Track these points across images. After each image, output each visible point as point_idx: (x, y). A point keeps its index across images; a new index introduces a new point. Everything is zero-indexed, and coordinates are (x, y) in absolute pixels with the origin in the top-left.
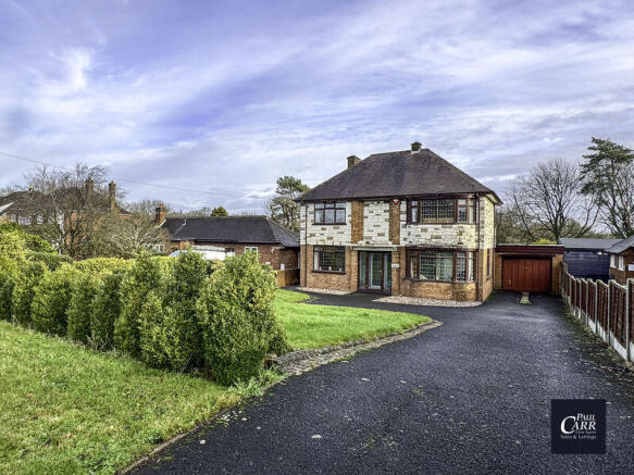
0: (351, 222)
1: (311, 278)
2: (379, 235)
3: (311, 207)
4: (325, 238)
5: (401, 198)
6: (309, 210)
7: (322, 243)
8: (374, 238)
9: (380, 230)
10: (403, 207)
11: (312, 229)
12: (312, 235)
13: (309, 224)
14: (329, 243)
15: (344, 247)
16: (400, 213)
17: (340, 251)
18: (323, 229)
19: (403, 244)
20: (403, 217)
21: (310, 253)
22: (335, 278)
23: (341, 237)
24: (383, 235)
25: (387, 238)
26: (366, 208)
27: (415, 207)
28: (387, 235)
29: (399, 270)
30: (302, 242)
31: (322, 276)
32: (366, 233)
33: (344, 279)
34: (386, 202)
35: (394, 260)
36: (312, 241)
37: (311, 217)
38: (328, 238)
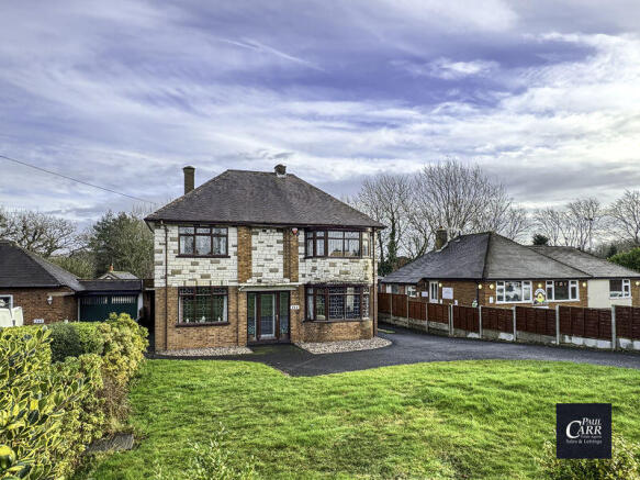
0: (237, 254)
1: (175, 337)
2: (271, 271)
3: (174, 232)
4: (198, 277)
5: (300, 227)
6: (170, 235)
7: (193, 284)
8: (265, 275)
9: (273, 265)
10: (301, 237)
11: (175, 263)
12: (174, 273)
13: (171, 256)
14: (204, 283)
15: (226, 288)
16: (298, 245)
17: (219, 293)
18: (193, 264)
19: (302, 281)
20: (301, 249)
21: (173, 298)
22: (213, 331)
23: (223, 273)
24: (276, 271)
25: (280, 274)
26: (254, 237)
27: (320, 238)
28: (281, 270)
29: (298, 312)
30: (159, 283)
31: (192, 332)
32: (255, 270)
33: (227, 331)
34: (278, 230)
35: (293, 300)
36: (176, 282)
37: (173, 246)
38: (203, 277)
